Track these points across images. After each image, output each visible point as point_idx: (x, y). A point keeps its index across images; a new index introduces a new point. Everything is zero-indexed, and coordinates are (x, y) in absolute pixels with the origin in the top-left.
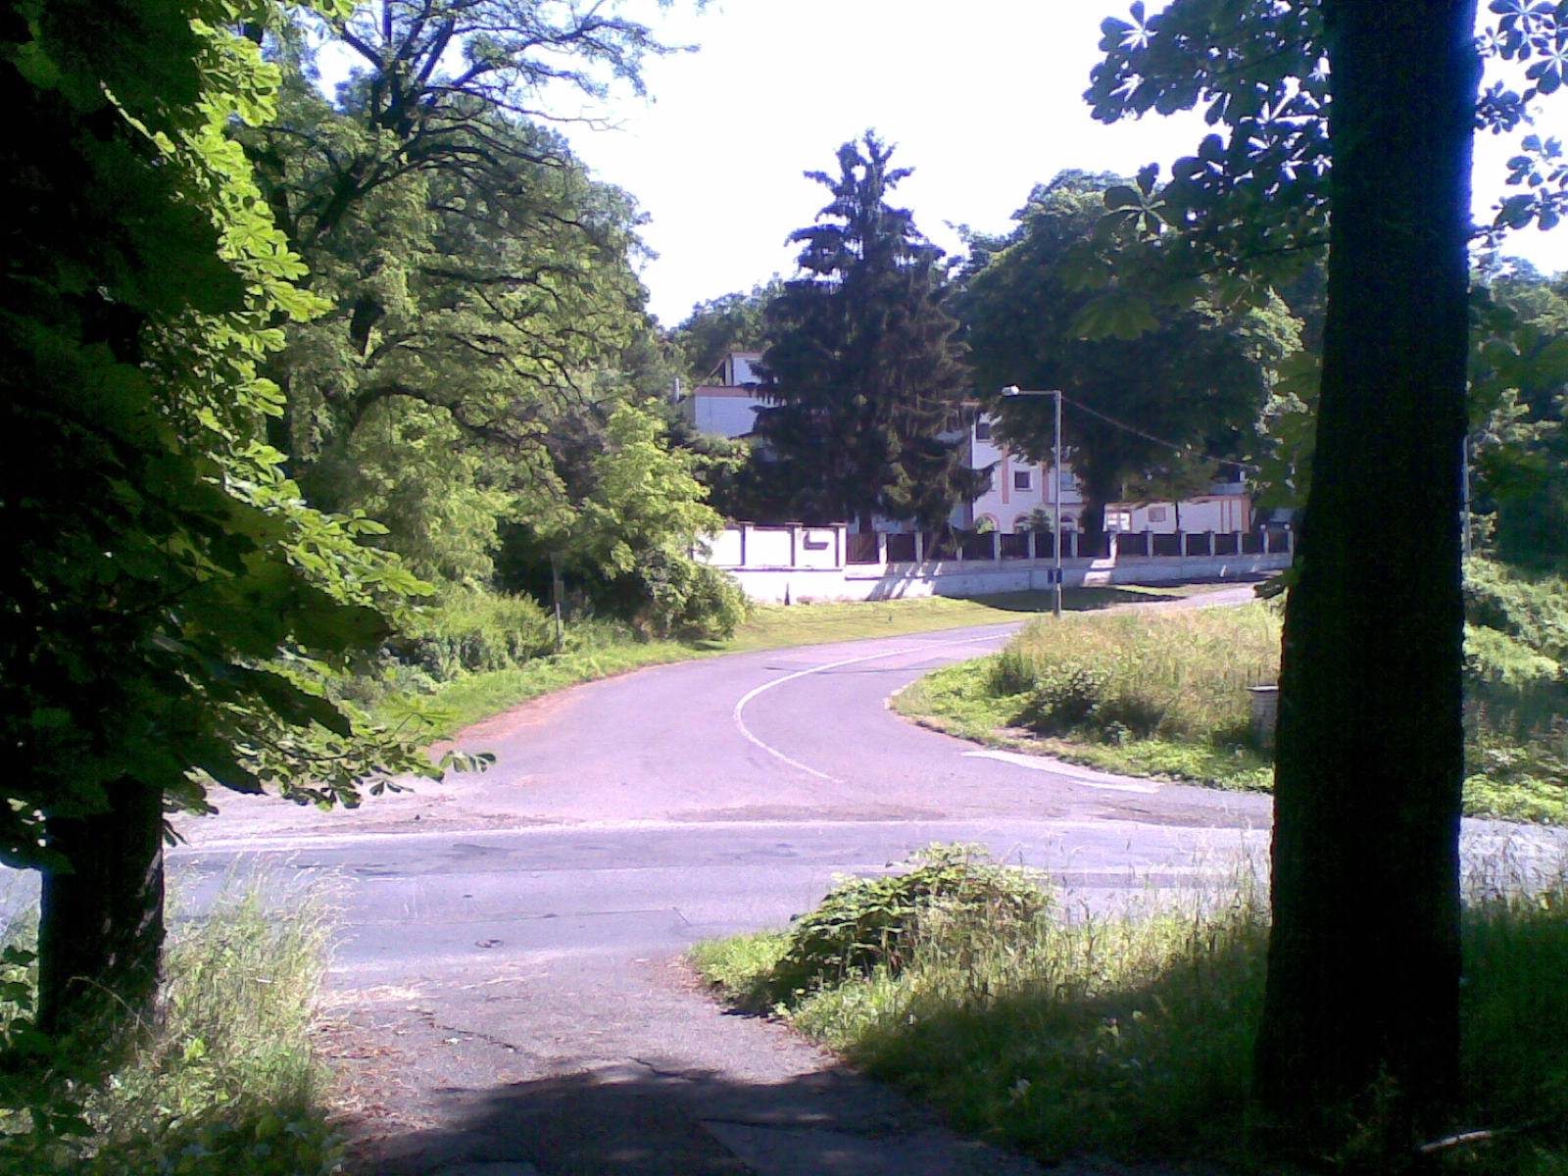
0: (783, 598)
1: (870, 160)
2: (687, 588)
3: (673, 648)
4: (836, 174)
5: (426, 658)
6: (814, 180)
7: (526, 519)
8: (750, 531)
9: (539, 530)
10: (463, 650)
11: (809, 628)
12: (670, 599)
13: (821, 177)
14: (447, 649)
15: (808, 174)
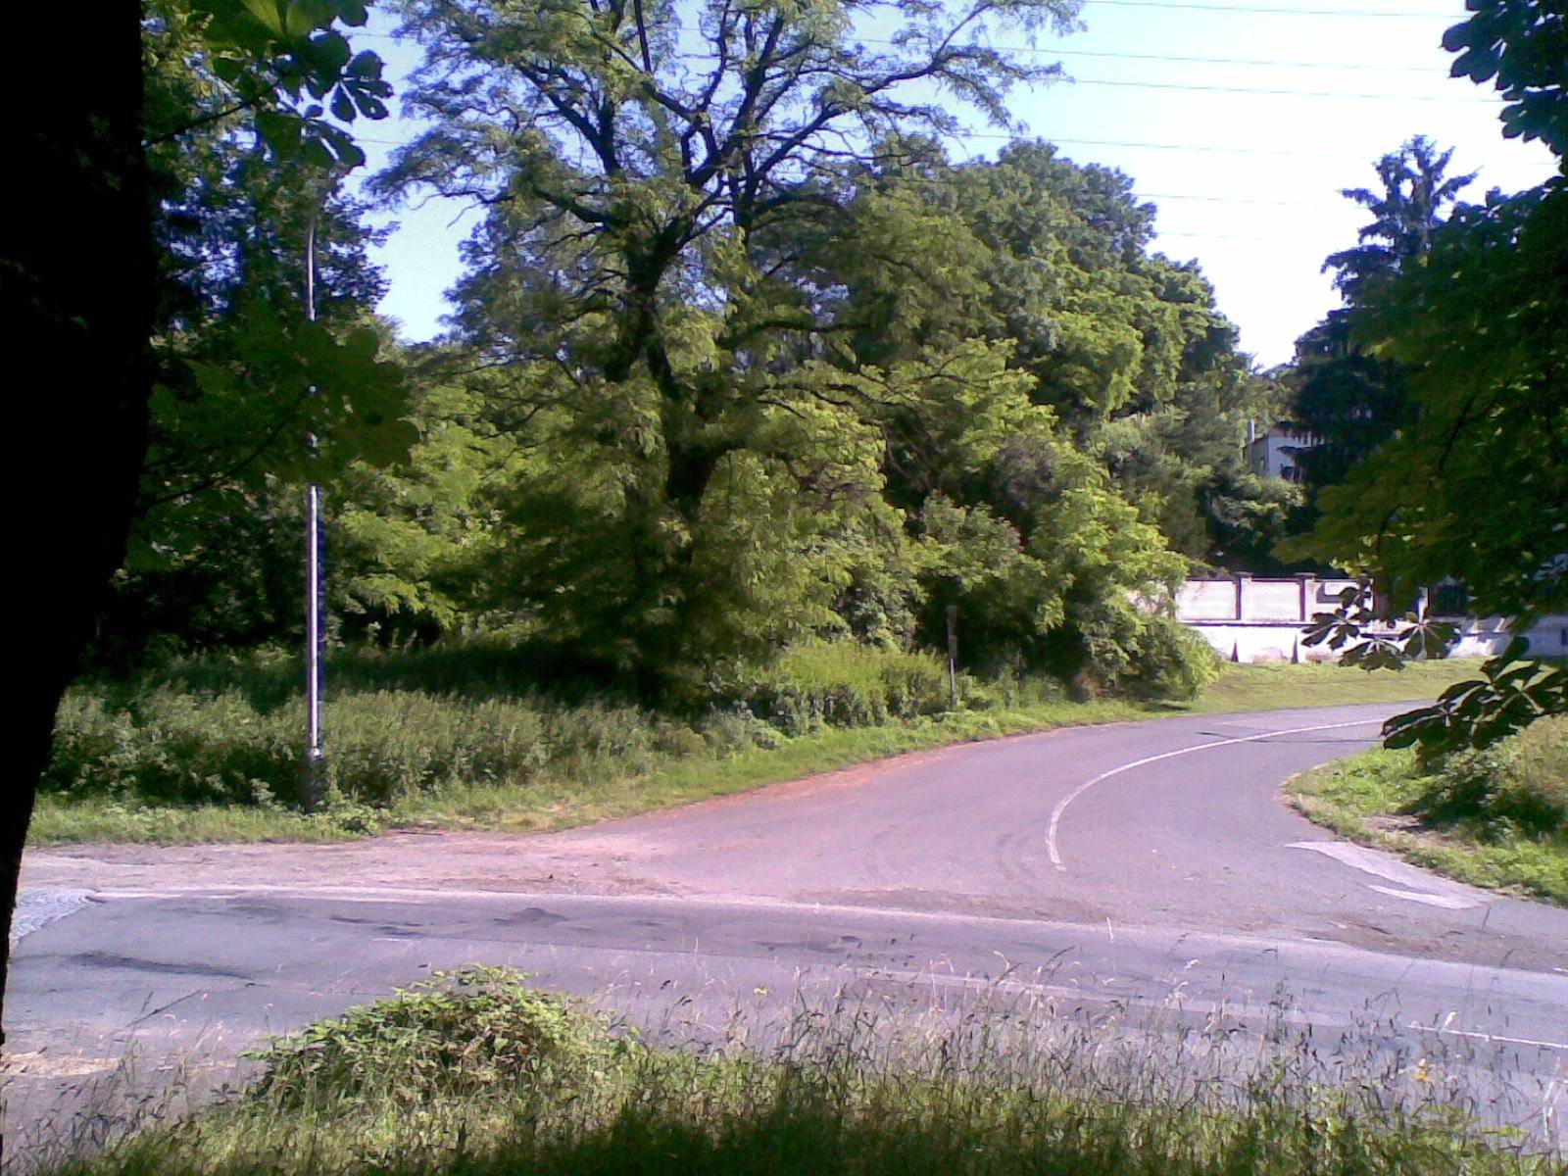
0: (1290, 654)
1: (1419, 172)
2: (1133, 645)
3: (1117, 707)
4: (1381, 192)
5: (781, 713)
6: (1353, 201)
7: (955, 571)
8: (1246, 583)
9: (965, 581)
10: (827, 706)
11: (1305, 690)
12: (1109, 656)
13: (1361, 195)
14: (805, 704)
15: (1347, 193)
